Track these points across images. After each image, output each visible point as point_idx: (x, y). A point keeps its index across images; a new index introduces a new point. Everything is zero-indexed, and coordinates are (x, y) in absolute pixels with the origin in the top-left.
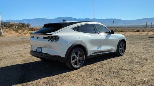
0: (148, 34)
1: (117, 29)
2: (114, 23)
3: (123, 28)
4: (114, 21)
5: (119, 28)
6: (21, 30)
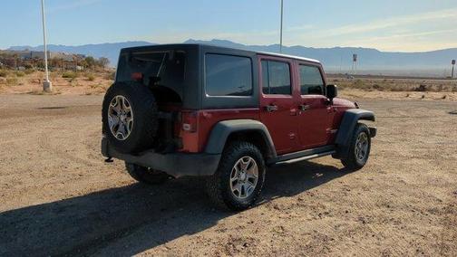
0: (423, 97)
1: (362, 79)
2: (355, 60)
3: (382, 77)
4: (355, 55)
5: (369, 76)
6: (85, 76)
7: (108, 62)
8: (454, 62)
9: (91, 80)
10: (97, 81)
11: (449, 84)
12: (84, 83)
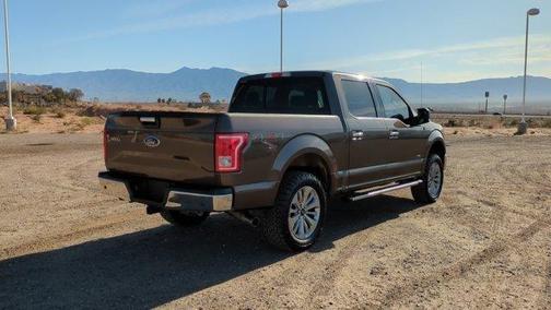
6: (53, 112)
7: (82, 95)
8: (487, 95)
9: (60, 116)
10: (68, 117)
11: (481, 119)
12: (52, 120)
